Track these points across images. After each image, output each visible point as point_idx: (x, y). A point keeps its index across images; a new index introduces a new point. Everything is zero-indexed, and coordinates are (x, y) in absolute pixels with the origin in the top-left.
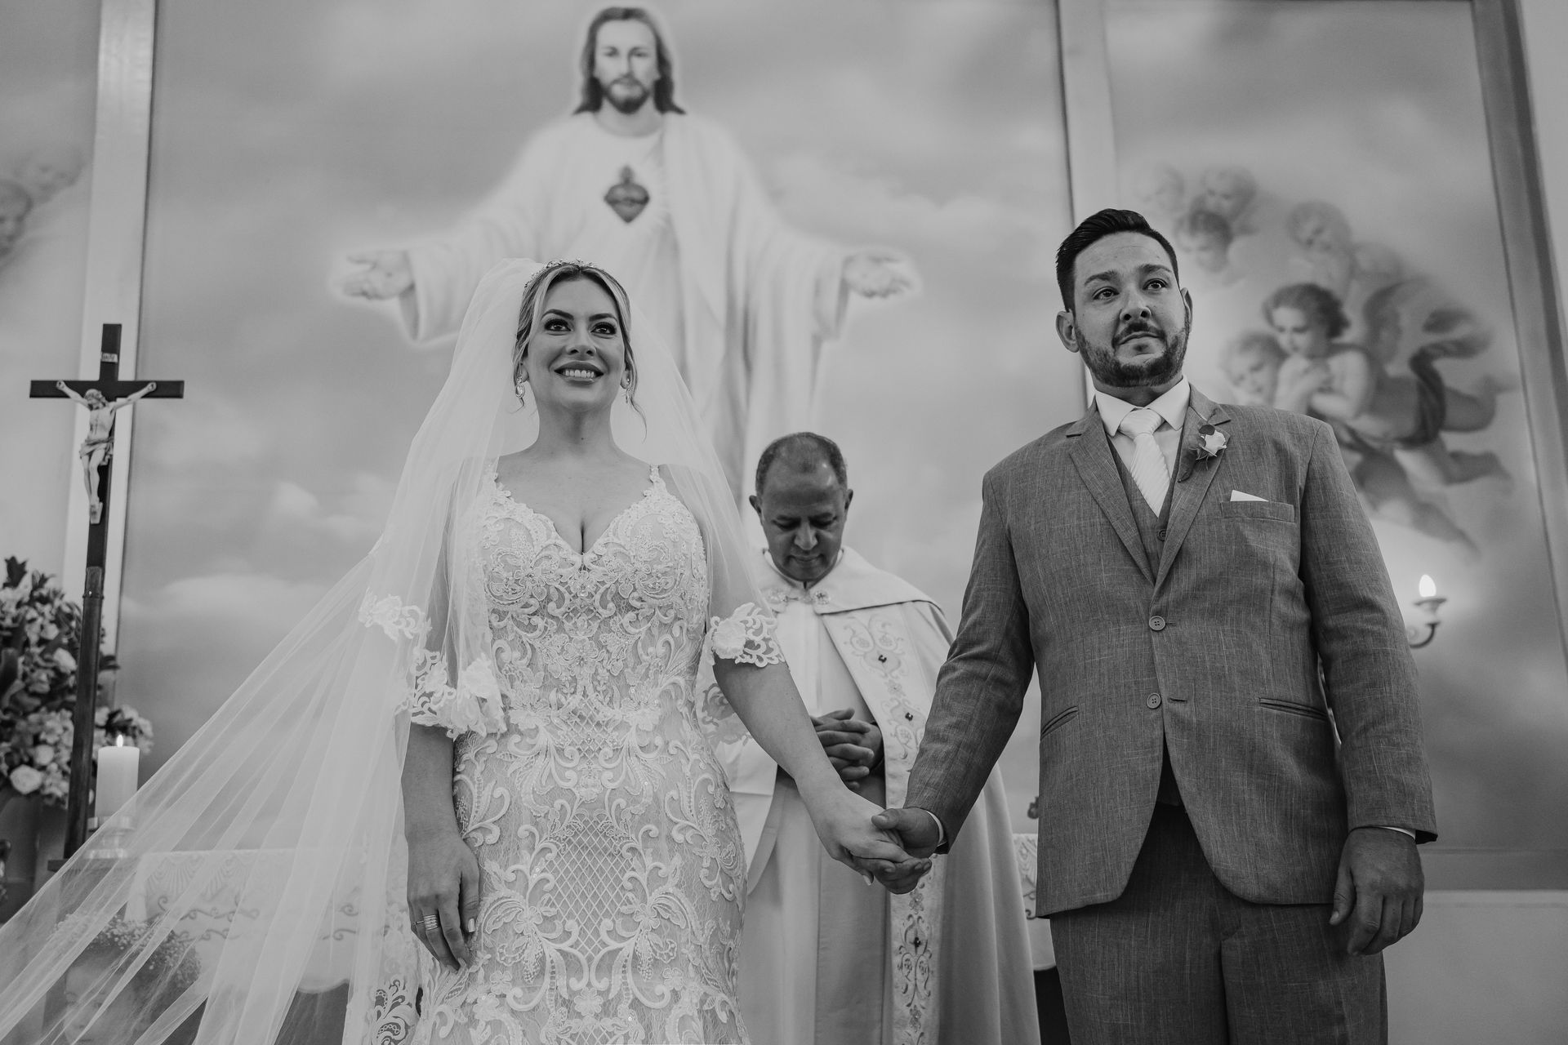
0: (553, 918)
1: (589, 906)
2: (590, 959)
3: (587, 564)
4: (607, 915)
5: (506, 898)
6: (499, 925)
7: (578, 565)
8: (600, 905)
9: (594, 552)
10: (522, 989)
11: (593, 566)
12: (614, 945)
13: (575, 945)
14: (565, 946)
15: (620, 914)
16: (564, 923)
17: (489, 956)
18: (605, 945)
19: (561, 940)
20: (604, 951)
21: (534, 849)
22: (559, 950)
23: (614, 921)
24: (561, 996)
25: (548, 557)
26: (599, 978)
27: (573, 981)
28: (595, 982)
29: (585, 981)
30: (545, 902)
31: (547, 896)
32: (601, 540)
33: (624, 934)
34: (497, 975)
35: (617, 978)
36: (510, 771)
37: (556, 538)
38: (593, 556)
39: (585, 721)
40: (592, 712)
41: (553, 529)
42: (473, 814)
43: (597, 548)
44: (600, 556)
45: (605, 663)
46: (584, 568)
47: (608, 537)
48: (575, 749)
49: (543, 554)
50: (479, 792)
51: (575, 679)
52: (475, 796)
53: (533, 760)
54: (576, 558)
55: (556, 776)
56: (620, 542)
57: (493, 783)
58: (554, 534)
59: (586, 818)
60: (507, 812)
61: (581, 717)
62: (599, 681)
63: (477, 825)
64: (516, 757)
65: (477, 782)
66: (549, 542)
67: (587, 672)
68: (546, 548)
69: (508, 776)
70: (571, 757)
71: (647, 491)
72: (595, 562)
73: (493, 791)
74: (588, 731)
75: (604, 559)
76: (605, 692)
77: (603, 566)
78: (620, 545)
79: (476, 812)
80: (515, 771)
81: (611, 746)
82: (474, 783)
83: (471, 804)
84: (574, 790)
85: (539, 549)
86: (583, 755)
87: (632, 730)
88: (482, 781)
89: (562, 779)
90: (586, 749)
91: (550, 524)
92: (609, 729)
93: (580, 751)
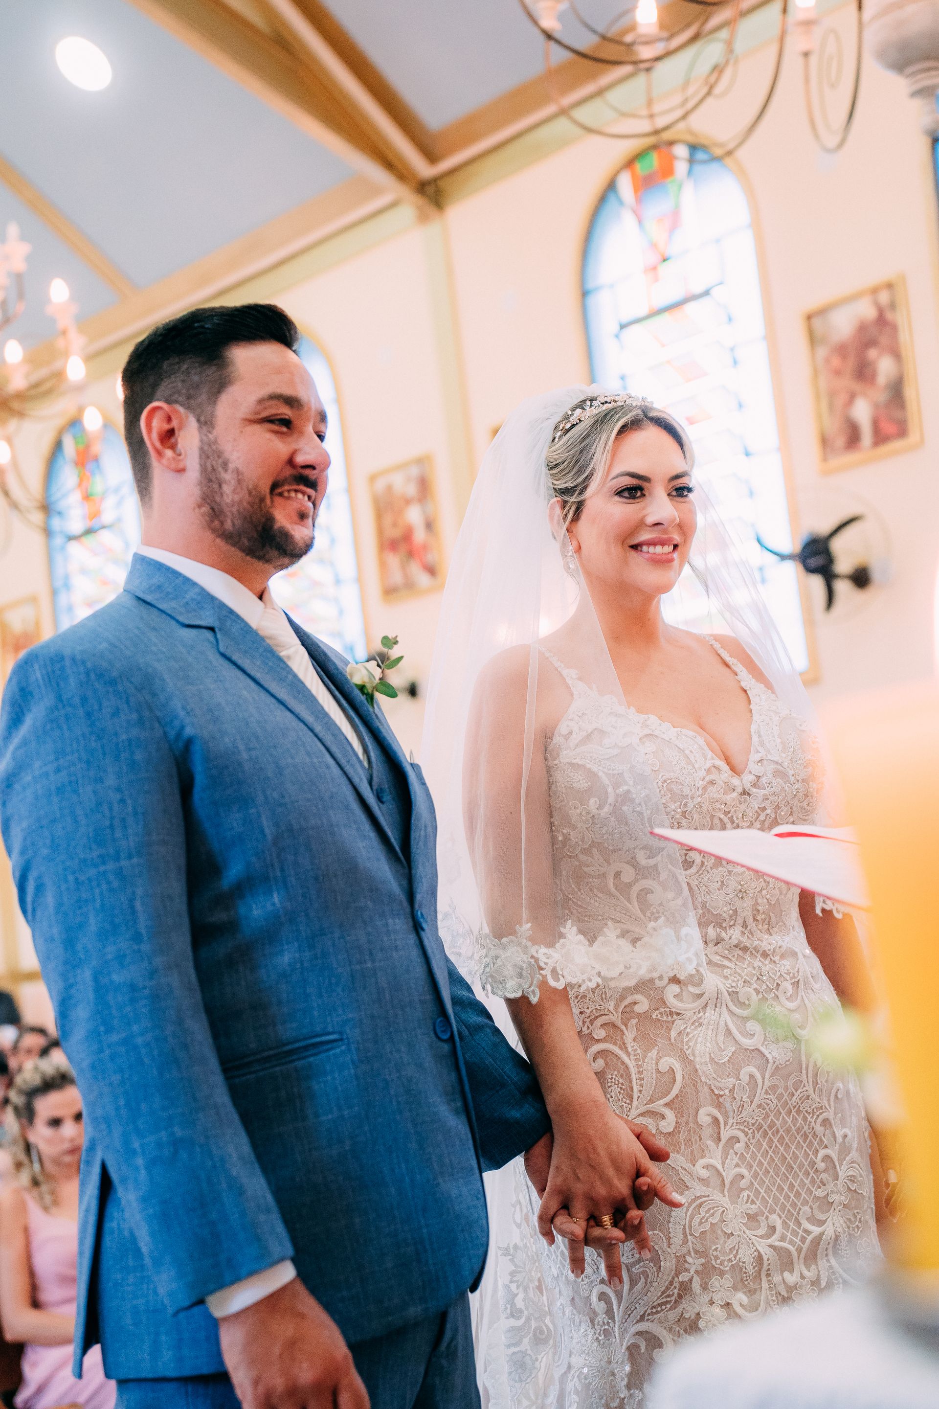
0: (756, 1215)
1: (787, 1197)
2: (799, 1250)
3: (748, 786)
4: (806, 1202)
5: (705, 1196)
6: (707, 1227)
7: (740, 790)
8: (798, 1195)
9: (750, 772)
10: (744, 1293)
11: (754, 790)
12: (816, 1230)
13: (783, 1239)
14: (774, 1240)
15: (817, 1198)
16: (767, 1218)
17: (703, 1260)
18: (807, 1231)
19: (768, 1236)
20: (809, 1239)
21: (719, 1139)
22: (770, 1246)
23: (811, 1208)
24: (780, 1294)
25: (712, 783)
26: (808, 1267)
27: (786, 1274)
28: (806, 1273)
29: (796, 1273)
30: (745, 1198)
31: (745, 1194)
32: (754, 757)
33: (822, 1217)
34: (715, 1282)
35: (822, 1263)
36: (673, 1034)
37: (713, 758)
38: (752, 778)
39: (749, 952)
40: (756, 943)
41: (706, 748)
42: (636, 1094)
43: (753, 767)
44: (758, 777)
45: (764, 892)
46: (744, 792)
47: (758, 752)
48: (751, 990)
49: (708, 779)
50: (638, 1066)
51: (736, 911)
52: (633, 1070)
53: (702, 1014)
54: (736, 781)
55: (735, 1032)
56: (775, 759)
57: (655, 1052)
58: (710, 754)
59: (780, 1091)
60: (681, 1091)
61: (745, 949)
62: (758, 911)
63: (643, 1109)
64: (678, 1014)
65: (632, 1053)
66: (709, 764)
67: (748, 903)
68: (708, 771)
69: (673, 1040)
70: (747, 1002)
71: (743, 684)
72: (755, 785)
73: (657, 1064)
74: (757, 963)
75: (764, 780)
76: (764, 920)
77: (764, 789)
78: (777, 763)
79: (640, 1091)
80: (680, 1033)
81: (788, 978)
82: (628, 1054)
83: (631, 1082)
84: (763, 1049)
85: (702, 773)
86: (760, 996)
87: (800, 956)
88: (639, 1051)
89: (743, 1035)
90: (764, 987)
91: (701, 741)
92: (776, 959)
93: (757, 992)
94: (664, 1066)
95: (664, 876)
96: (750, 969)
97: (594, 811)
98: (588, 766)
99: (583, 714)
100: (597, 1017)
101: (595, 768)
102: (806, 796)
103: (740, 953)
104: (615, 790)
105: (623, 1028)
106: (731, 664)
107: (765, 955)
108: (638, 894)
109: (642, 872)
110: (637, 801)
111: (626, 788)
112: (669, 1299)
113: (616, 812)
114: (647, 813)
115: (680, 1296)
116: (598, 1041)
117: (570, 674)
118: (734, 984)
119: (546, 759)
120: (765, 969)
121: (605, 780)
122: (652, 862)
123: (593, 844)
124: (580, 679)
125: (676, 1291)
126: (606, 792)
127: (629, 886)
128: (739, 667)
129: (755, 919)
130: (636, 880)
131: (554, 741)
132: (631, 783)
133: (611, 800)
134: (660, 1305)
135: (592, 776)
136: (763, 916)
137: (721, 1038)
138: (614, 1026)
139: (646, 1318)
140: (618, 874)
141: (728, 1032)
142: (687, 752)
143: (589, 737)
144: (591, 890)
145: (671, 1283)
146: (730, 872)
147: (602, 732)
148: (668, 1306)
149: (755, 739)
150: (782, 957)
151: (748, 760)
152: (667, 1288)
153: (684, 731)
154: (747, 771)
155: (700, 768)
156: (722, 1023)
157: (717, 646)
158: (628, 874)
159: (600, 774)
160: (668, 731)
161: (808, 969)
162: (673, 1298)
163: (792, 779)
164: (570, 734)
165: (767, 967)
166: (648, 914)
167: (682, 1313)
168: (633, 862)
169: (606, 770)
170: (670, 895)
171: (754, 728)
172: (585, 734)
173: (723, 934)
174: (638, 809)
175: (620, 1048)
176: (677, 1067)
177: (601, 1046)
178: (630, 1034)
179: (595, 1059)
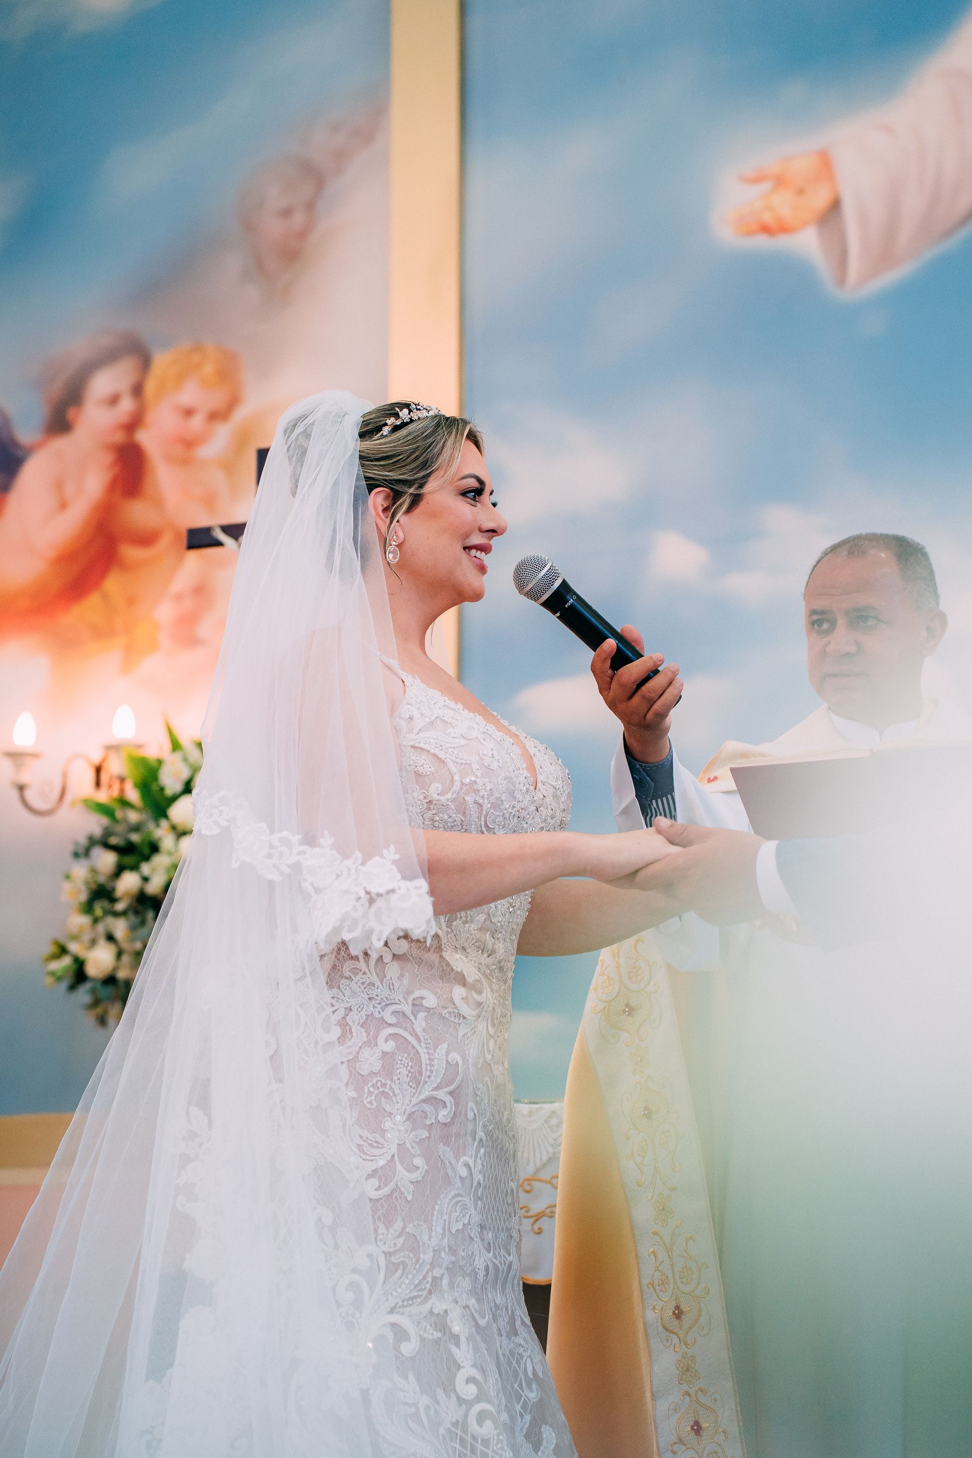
5: (461, 1196)
6: (461, 1226)
10: (475, 1299)
17: (453, 1258)
21: (475, 1138)
32: (540, 778)
34: (459, 1282)
36: (460, 1034)
41: (521, 756)
43: (540, 786)
47: (541, 774)
50: (429, 1054)
52: (424, 1057)
57: (445, 1045)
60: (460, 1083)
63: (428, 1095)
64: (465, 1017)
66: (525, 774)
69: (459, 1041)
70: (495, 1022)
80: (464, 1035)
82: (419, 1040)
83: (421, 1066)
89: (487, 1051)
94: (451, 1059)
97: (434, 797)
98: (432, 750)
99: (421, 701)
100: (388, 1005)
101: (441, 753)
104: (462, 777)
105: (412, 1018)
110: (481, 793)
111: (473, 778)
112: (420, 1293)
113: (458, 800)
114: (487, 807)
115: (430, 1292)
116: (390, 1025)
118: (495, 1001)
121: (452, 767)
124: (401, 668)
125: (428, 1286)
126: (452, 780)
132: (478, 774)
133: (456, 788)
134: (411, 1298)
135: (437, 761)
138: (404, 1014)
139: (397, 1310)
142: (513, 757)
143: (432, 724)
145: (425, 1277)
147: (445, 722)
148: (419, 1300)
151: (537, 779)
152: (420, 1282)
154: (537, 788)
156: (483, 1034)
162: (425, 1293)
164: (411, 718)
167: (432, 1309)
169: (453, 758)
172: (427, 720)
175: (410, 1033)
176: (460, 1062)
177: (390, 1030)
178: (419, 1023)
179: (386, 1040)
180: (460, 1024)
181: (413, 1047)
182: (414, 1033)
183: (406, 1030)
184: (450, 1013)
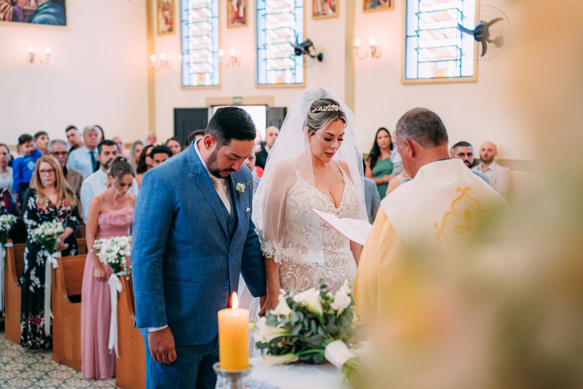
3: (339, 211)
7: (336, 212)
11: (340, 212)
32: (342, 203)
36: (309, 272)
37: (331, 203)
38: (340, 209)
39: (332, 253)
40: (334, 251)
41: (329, 200)
42: (297, 286)
43: (341, 206)
44: (342, 209)
45: (339, 238)
46: (338, 213)
47: (343, 202)
48: (331, 263)
49: (328, 209)
50: (299, 279)
51: (330, 243)
52: (297, 280)
53: (317, 268)
54: (336, 210)
55: (325, 273)
56: (347, 204)
57: (303, 276)
58: (330, 202)
59: (335, 289)
60: (309, 287)
61: (331, 252)
62: (336, 243)
63: (298, 290)
64: (311, 267)
65: (298, 275)
66: (329, 205)
67: (334, 241)
68: (329, 207)
69: (308, 274)
70: (329, 266)
71: (344, 179)
72: (341, 211)
73: (303, 279)
74: (334, 256)
75: (343, 210)
76: (338, 245)
77: (343, 212)
78: (348, 205)
79: (298, 285)
80: (311, 272)
81: (342, 260)
82: (297, 275)
83: (296, 282)
84: (332, 278)
85: (327, 208)
86: (333, 265)
87: (346, 254)
88: (299, 275)
89: (327, 274)
90: (335, 262)
91: (328, 198)
92: (339, 255)
93: (333, 263)
94: (305, 280)
95: (313, 232)
96: (332, 257)
97: (297, 213)
98: (296, 201)
99: (299, 186)
100: (290, 265)
101: (298, 202)
102: (354, 214)
103: (330, 253)
104: (303, 209)
105: (296, 268)
106: (342, 172)
107: (336, 254)
108: (306, 235)
109: (308, 230)
110: (309, 213)
111: (306, 209)
113: (303, 215)
114: (311, 217)
116: (290, 271)
117: (298, 172)
118: (327, 261)
119: (286, 196)
120: (336, 258)
121: (301, 206)
122: (310, 228)
123: (295, 221)
124: (300, 174)
126: (301, 210)
127: (304, 233)
128: (344, 173)
129: (335, 245)
130: (306, 232)
131: (289, 192)
132: (308, 208)
133: (302, 211)
135: (297, 204)
136: (338, 244)
137: (321, 274)
138: (294, 268)
140: (301, 229)
141: (323, 273)
142: (324, 201)
143: (299, 193)
144: (294, 232)
146: (330, 232)
147: (303, 193)
149: (343, 198)
150: (341, 255)
151: (340, 204)
153: (325, 195)
154: (339, 207)
155: (327, 206)
156: (322, 271)
157: (339, 165)
158: (304, 230)
159: (300, 204)
160: (320, 195)
161: (348, 258)
163: (351, 210)
164: (294, 191)
165: (337, 257)
166: (307, 241)
168: (306, 227)
169: (302, 203)
170: (314, 237)
171: (343, 195)
172: (298, 192)
173: (326, 248)
174: (309, 215)
175: (295, 274)
176: (309, 280)
177: (290, 272)
178: (298, 270)
179: (288, 275)
180: (309, 269)
181: (295, 277)
182: (296, 273)
183: (294, 272)
184: (307, 266)
